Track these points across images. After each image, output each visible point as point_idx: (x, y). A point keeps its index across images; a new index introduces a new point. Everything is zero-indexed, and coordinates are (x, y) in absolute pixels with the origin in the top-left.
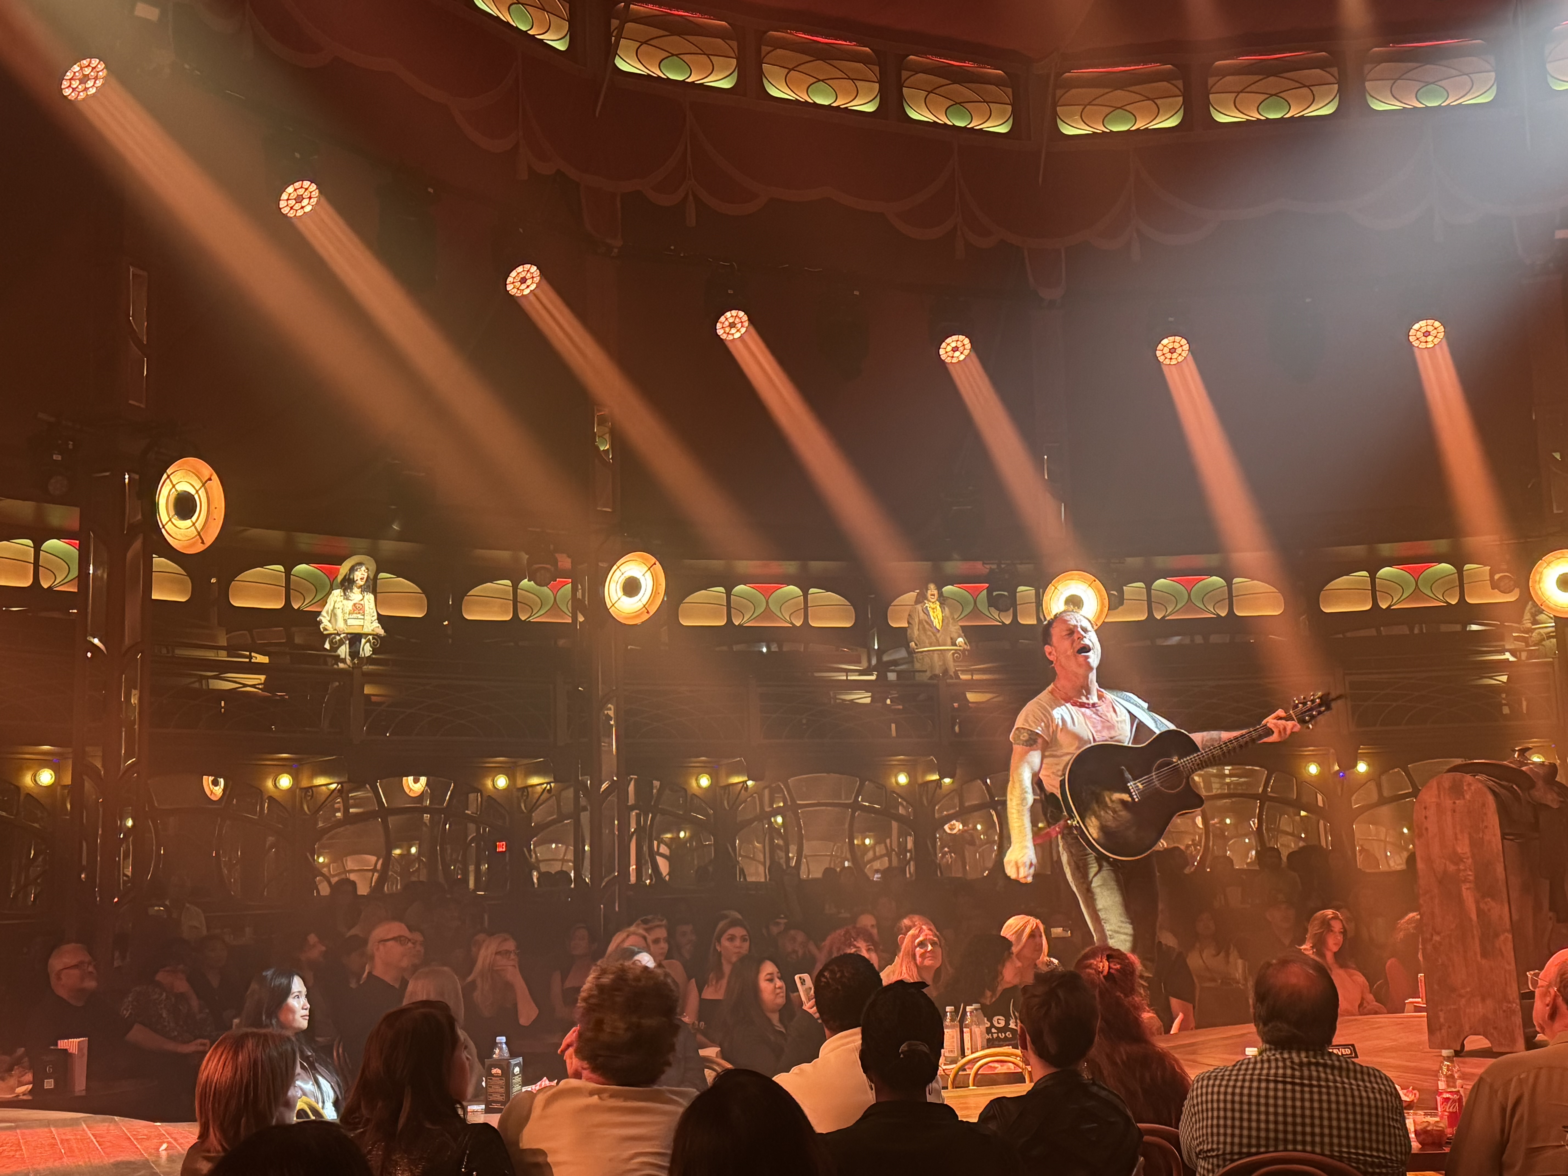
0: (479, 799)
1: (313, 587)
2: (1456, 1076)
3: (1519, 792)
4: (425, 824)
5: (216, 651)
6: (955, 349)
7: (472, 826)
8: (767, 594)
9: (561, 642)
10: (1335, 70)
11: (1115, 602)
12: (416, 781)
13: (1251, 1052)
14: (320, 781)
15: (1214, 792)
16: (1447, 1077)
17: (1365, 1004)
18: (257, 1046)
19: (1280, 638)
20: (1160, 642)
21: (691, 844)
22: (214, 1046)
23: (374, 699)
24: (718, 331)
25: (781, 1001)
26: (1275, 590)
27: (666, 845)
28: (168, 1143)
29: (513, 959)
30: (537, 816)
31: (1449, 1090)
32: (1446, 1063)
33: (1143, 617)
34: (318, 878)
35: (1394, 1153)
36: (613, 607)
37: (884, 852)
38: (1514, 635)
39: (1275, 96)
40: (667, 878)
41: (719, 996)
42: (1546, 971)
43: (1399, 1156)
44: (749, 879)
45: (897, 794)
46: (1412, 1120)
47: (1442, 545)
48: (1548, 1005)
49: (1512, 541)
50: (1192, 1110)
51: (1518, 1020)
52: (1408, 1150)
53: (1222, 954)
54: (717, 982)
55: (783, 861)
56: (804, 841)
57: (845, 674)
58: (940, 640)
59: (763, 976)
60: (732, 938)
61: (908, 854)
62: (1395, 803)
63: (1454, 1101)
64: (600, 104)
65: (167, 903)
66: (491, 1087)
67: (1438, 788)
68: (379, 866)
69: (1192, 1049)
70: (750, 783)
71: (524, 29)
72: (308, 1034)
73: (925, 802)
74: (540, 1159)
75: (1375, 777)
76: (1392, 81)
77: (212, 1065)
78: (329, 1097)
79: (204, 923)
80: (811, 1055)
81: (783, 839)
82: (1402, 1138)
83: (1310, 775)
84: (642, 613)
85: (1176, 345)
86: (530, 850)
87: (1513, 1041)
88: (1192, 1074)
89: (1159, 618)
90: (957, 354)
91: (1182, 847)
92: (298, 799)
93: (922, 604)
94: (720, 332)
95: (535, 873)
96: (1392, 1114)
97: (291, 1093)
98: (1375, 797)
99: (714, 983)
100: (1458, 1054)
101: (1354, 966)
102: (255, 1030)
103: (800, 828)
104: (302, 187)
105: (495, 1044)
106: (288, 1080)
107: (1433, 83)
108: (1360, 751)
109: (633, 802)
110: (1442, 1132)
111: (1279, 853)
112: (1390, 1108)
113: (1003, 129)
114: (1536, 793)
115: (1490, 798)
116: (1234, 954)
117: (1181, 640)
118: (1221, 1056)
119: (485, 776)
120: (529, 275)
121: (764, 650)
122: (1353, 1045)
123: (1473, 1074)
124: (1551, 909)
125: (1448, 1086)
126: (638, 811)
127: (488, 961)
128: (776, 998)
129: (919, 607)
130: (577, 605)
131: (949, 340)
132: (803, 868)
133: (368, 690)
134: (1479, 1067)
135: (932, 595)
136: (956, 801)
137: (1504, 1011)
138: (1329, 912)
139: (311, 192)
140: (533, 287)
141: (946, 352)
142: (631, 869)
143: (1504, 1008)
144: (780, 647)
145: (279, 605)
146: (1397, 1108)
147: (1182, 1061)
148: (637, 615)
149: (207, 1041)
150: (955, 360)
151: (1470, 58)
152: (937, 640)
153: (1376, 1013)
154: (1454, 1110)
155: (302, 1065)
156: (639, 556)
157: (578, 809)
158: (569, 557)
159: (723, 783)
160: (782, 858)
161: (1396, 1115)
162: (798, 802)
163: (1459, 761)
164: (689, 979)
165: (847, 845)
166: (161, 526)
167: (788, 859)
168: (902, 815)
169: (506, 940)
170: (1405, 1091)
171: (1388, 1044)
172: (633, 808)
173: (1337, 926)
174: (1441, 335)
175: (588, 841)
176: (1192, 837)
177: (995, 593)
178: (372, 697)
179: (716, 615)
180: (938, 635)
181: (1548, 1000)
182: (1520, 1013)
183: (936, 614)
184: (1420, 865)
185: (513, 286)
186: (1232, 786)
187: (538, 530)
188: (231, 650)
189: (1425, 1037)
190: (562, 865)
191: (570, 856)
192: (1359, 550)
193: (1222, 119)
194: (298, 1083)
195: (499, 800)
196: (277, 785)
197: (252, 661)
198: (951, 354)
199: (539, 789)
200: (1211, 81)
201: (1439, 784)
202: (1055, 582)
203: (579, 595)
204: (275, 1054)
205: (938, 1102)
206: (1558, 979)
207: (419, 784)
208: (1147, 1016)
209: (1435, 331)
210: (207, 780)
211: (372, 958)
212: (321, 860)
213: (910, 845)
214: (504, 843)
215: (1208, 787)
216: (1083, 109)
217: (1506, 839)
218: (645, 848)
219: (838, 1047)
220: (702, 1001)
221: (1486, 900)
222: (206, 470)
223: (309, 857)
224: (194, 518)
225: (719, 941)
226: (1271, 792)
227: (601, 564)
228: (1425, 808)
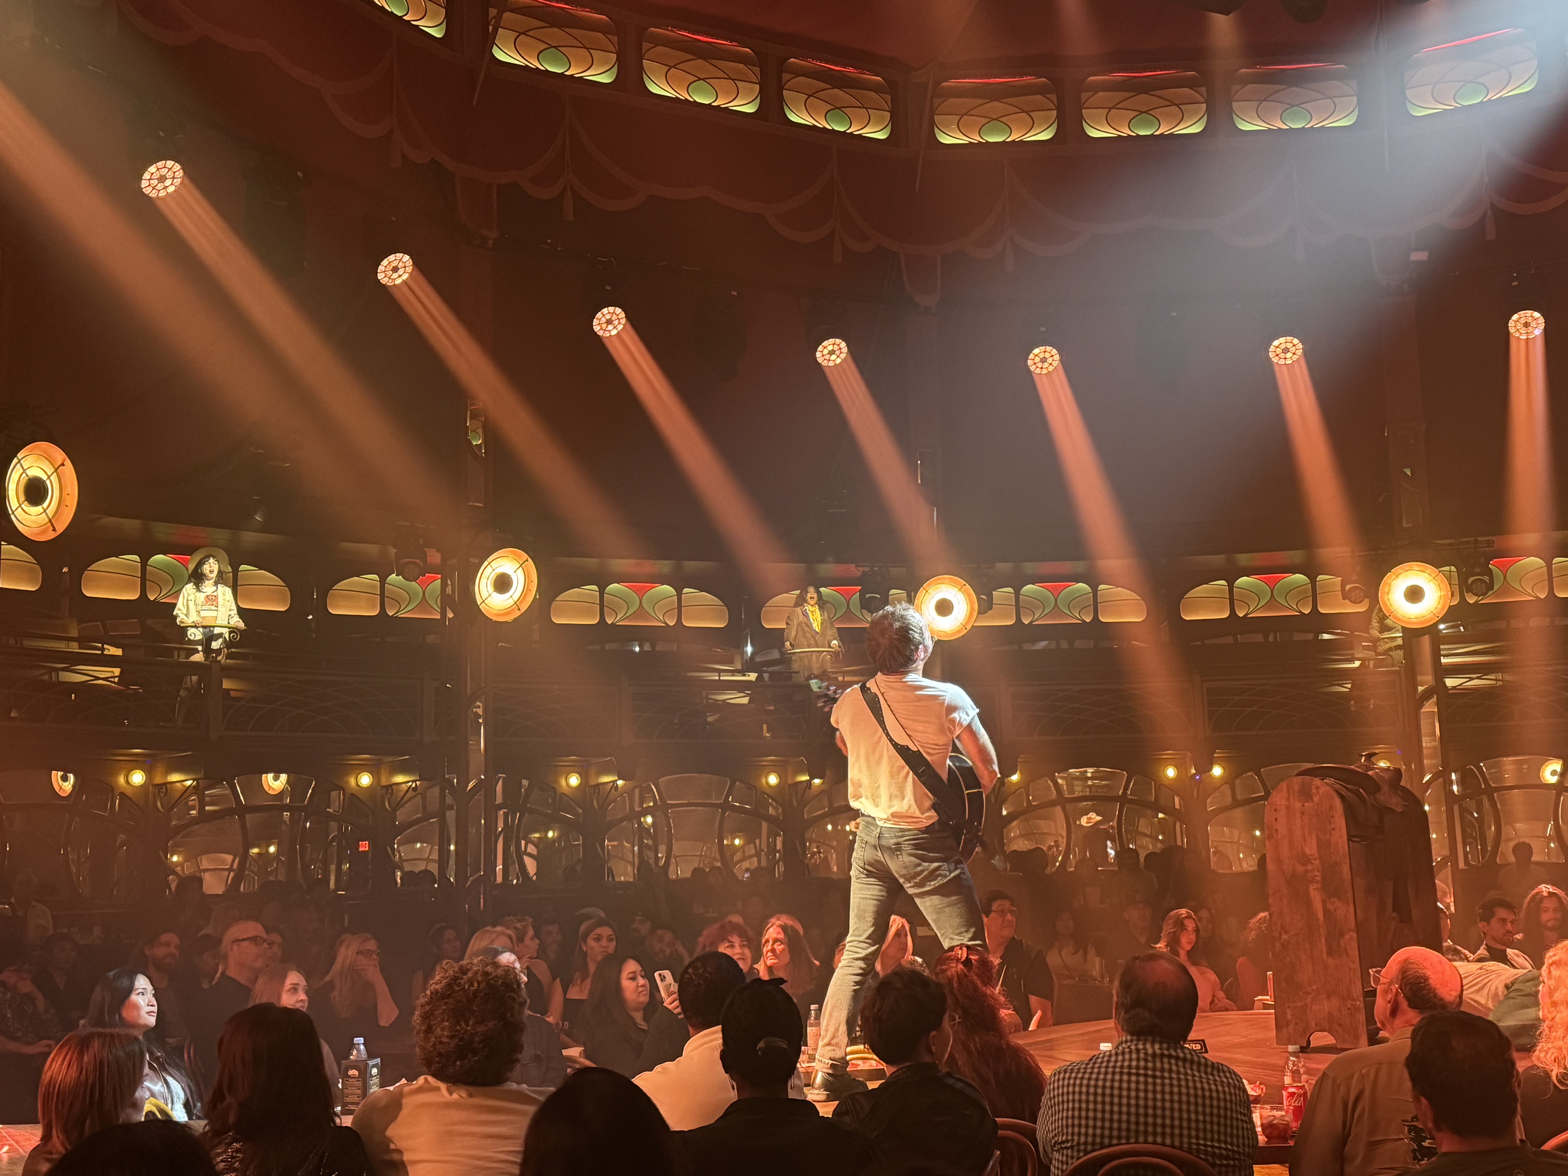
0: (342, 797)
1: (170, 577)
2: (1302, 1071)
3: (1365, 796)
4: (285, 822)
5: (66, 642)
6: (832, 352)
7: (333, 825)
8: (641, 593)
9: (430, 638)
10: (1203, 90)
11: (985, 606)
12: (276, 778)
13: (1105, 1047)
14: (175, 777)
15: (1076, 794)
16: (1293, 1072)
17: (1216, 1002)
18: (103, 1046)
19: (1142, 645)
20: (1028, 647)
21: (560, 844)
22: (58, 1046)
23: (233, 694)
24: (594, 327)
25: (644, 999)
26: (1140, 598)
27: (534, 845)
28: (9, 1145)
29: (374, 959)
30: (402, 815)
31: (1295, 1085)
32: (1291, 1058)
33: (1011, 622)
34: (171, 877)
35: (1241, 1146)
36: (483, 604)
37: (753, 852)
38: (1363, 644)
39: (1145, 113)
40: (534, 878)
41: (584, 996)
42: (1388, 967)
43: (1247, 1150)
44: (617, 879)
45: (767, 795)
46: (1258, 1114)
47: (1296, 556)
48: (1389, 1002)
49: (1365, 553)
50: (1049, 1104)
51: (1362, 1017)
52: (1255, 1144)
53: (1081, 952)
54: (582, 982)
55: (652, 861)
56: (674, 841)
57: (717, 674)
58: (819, 642)
59: (625, 974)
60: (598, 939)
61: (777, 855)
62: (1247, 806)
63: (1300, 1095)
64: (476, 95)
65: (13, 900)
66: (347, 1089)
67: (1288, 791)
68: (235, 866)
69: (1049, 1046)
70: (620, 783)
71: (399, 14)
72: (157, 1033)
73: (795, 803)
74: (396, 1157)
75: (1229, 780)
76: (1258, 103)
77: (56, 1066)
78: (179, 1098)
79: (51, 922)
80: (676, 1053)
81: (652, 839)
82: (1250, 1132)
83: (1166, 777)
84: (513, 610)
85: (1047, 355)
86: (393, 849)
87: (1357, 1038)
88: (1047, 1071)
89: (1026, 623)
90: (833, 357)
91: (1045, 849)
92: (151, 796)
93: (801, 607)
94: (596, 328)
95: (399, 873)
96: (1240, 1108)
97: (139, 1094)
98: (1229, 799)
99: (579, 981)
100: (1303, 1050)
101: (1206, 964)
102: (100, 1030)
103: (670, 828)
104: (165, 167)
105: (352, 1045)
106: (136, 1080)
107: (1298, 105)
108: (1215, 755)
109: (501, 801)
110: (1287, 1126)
111: (1138, 855)
112: (1238, 1103)
113: (882, 136)
114: (1382, 797)
115: (1337, 801)
116: (1092, 953)
117: (1047, 645)
118: (1080, 1052)
119: (347, 774)
120: (401, 264)
121: (637, 649)
122: (1203, 1041)
123: (1318, 1070)
124: (1394, 911)
125: (1294, 1081)
126: (506, 810)
127: (348, 962)
128: (638, 996)
129: (798, 610)
130: (446, 601)
131: (825, 343)
132: (672, 868)
133: (226, 684)
134: (1322, 1063)
135: (811, 598)
136: (826, 802)
137: (1349, 1009)
138: (1183, 911)
139: (174, 173)
140: (405, 276)
141: (823, 355)
142: (497, 869)
143: (1349, 1006)
144: (653, 646)
145: (134, 596)
146: (1244, 1102)
147: (1038, 1058)
148: (508, 611)
149: (52, 1042)
150: (831, 364)
151: (1332, 82)
152: (816, 642)
153: (1227, 1010)
154: (1299, 1105)
155: (150, 1064)
156: (512, 552)
157: (444, 807)
158: (438, 551)
159: (592, 782)
160: (651, 858)
161: (1244, 1109)
162: (668, 802)
163: (1309, 765)
164: (554, 979)
165: (716, 846)
166: (10, 512)
167: (657, 859)
168: (771, 815)
169: (367, 940)
170: (1252, 1086)
171: (1237, 1040)
172: (500, 807)
173: (1190, 925)
174: (1299, 352)
175: (453, 841)
176: (1055, 838)
177: (867, 596)
178: (232, 692)
179: (588, 614)
180: (817, 638)
181: (1389, 996)
182: (1364, 1010)
183: (816, 618)
184: (1270, 866)
185: (384, 275)
186: (1093, 790)
187: (407, 524)
188: (83, 641)
189: (1273, 1033)
190: (427, 864)
191: (435, 856)
192: (1218, 560)
193: (1094, 134)
194: (147, 1083)
195: (362, 798)
196: (130, 780)
197: (105, 653)
198: (827, 357)
199: (404, 787)
200: (1084, 96)
201: (1289, 788)
202: (926, 586)
203: (449, 590)
204: (122, 1054)
205: (800, 1098)
206: (1400, 977)
207: (279, 781)
208: (1006, 1013)
209: (1294, 348)
210: (57, 775)
211: (225, 957)
212: (175, 858)
213: (779, 846)
214: (367, 842)
215: (1071, 789)
216: (961, 118)
217: (1352, 841)
218: (512, 848)
219: (702, 1045)
220: (567, 1002)
221: (1332, 900)
222: (59, 455)
223: (162, 855)
224: (45, 505)
225: (585, 942)
226: (1130, 795)
227: (471, 559)
228: (1275, 810)
